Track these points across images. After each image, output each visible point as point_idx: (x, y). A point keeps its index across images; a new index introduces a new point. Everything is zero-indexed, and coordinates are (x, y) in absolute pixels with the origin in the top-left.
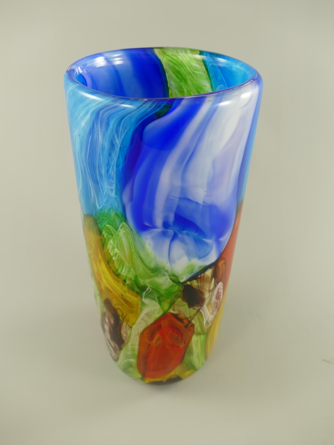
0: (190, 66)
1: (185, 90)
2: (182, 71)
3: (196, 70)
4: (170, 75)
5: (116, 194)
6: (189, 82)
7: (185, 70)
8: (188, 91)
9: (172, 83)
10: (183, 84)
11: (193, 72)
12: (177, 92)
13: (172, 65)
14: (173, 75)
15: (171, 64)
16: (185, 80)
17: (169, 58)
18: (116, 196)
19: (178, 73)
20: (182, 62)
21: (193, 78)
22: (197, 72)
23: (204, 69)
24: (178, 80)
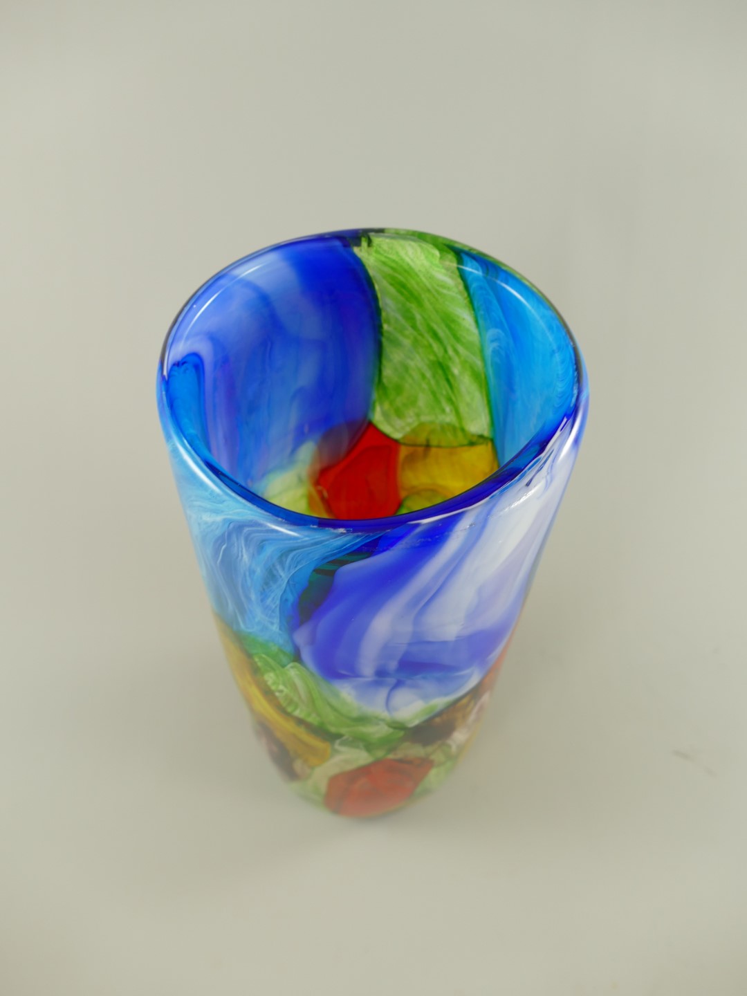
0: (431, 278)
1: (418, 317)
2: (412, 284)
3: (443, 287)
4: (383, 288)
5: (280, 629)
6: (427, 304)
7: (418, 284)
8: (423, 318)
9: (389, 301)
10: (413, 307)
11: (437, 291)
12: (400, 318)
13: (391, 272)
14: (392, 290)
15: (386, 269)
16: (418, 301)
17: (383, 259)
18: (281, 632)
19: (402, 287)
20: (410, 268)
21: (437, 300)
22: (445, 291)
23: (461, 287)
24: (401, 298)
